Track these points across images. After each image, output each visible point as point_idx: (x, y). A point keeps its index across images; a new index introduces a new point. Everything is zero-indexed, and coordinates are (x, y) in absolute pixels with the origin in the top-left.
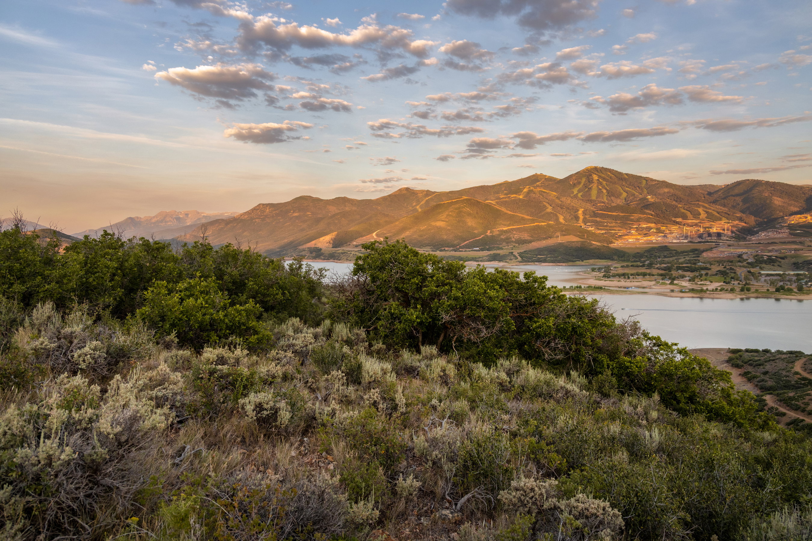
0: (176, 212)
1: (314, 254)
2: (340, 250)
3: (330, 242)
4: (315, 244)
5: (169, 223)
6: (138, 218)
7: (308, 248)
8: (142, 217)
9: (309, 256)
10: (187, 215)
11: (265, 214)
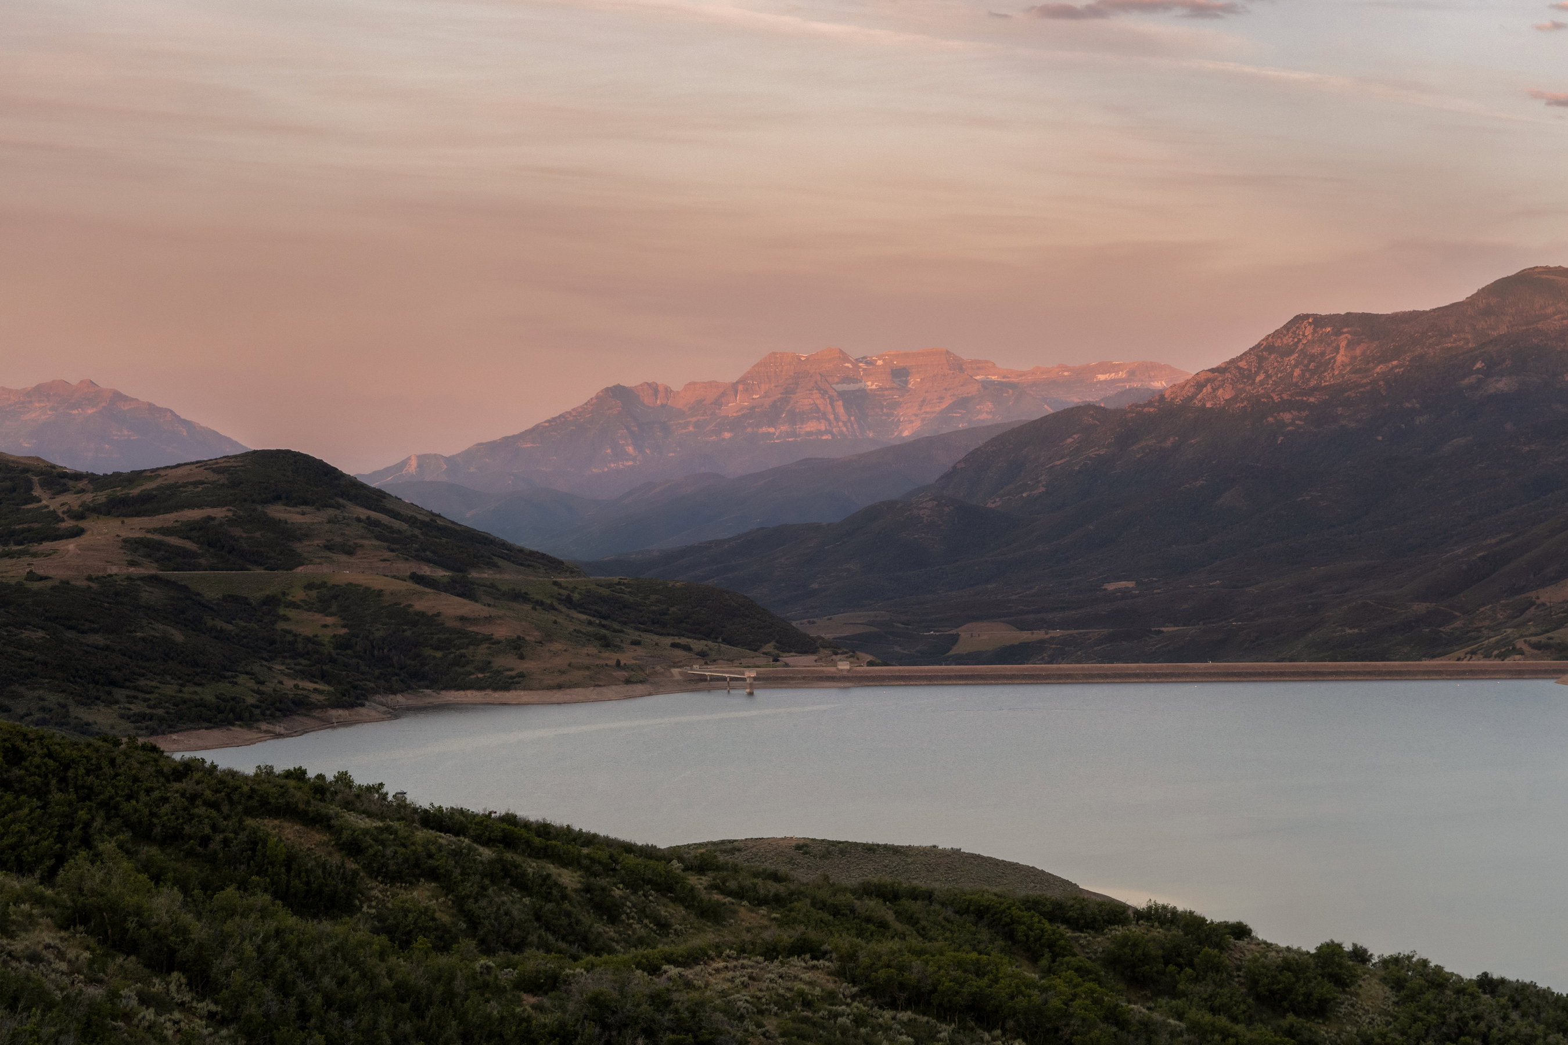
0: (844, 357)
5: (811, 426)
6: (654, 388)
8: (677, 386)
10: (900, 374)
11: (1328, 379)
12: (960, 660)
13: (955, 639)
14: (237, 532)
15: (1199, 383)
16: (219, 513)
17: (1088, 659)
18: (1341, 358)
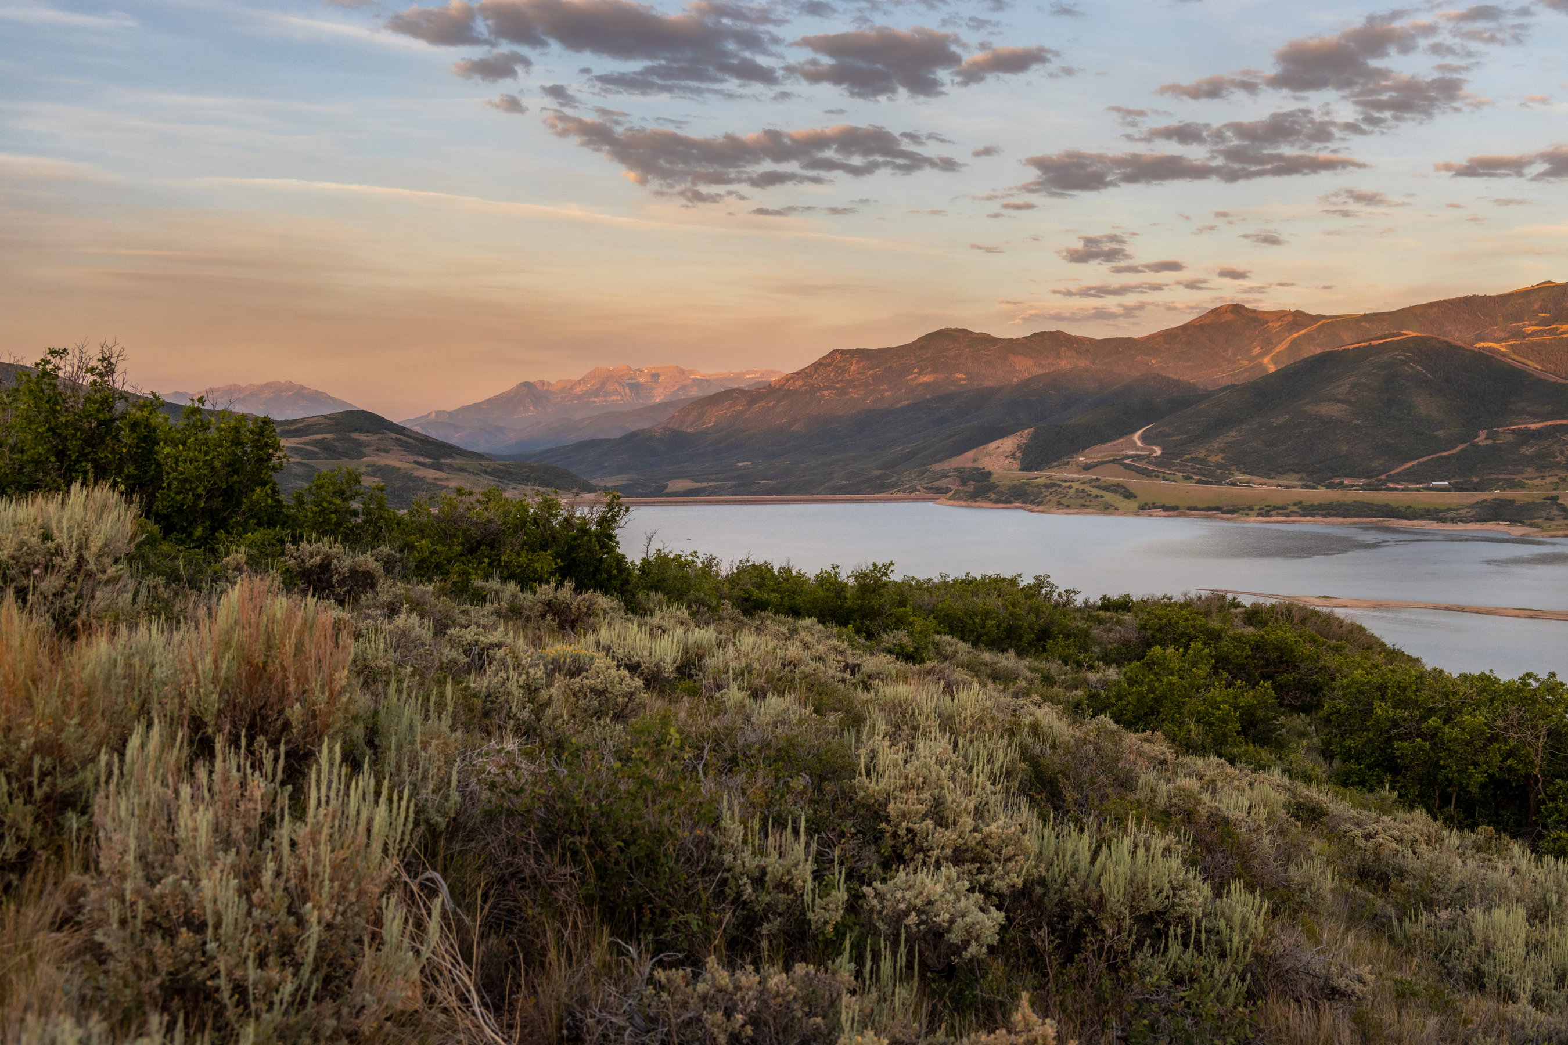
0: (630, 369)
1: (971, 487)
2: (1041, 477)
3: (1013, 456)
4: (975, 461)
5: (614, 398)
6: (543, 383)
7: (956, 469)
8: (553, 381)
9: (957, 492)
10: (655, 376)
11: (847, 377)
12: (668, 495)
13: (666, 486)
14: (337, 444)
15: (788, 379)
16: (329, 436)
17: (725, 494)
18: (853, 368)
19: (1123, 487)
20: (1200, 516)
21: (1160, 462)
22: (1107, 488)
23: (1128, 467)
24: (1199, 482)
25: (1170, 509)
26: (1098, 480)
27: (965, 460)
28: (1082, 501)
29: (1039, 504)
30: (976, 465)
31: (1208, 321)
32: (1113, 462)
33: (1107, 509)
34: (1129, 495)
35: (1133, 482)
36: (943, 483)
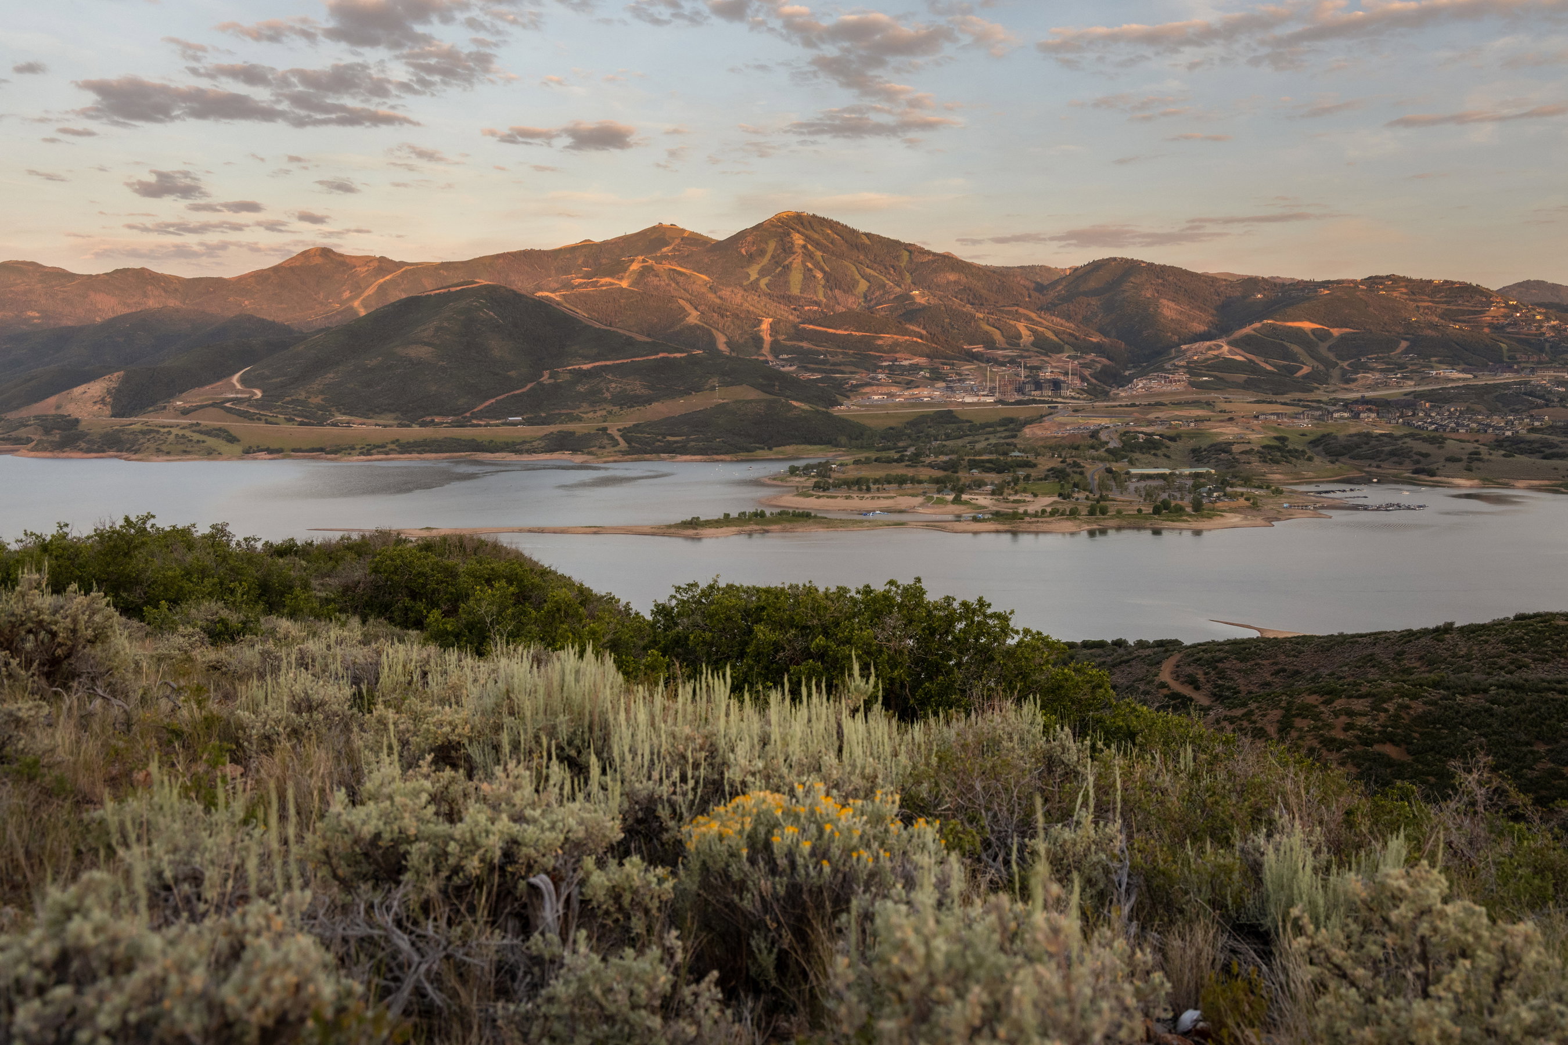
1: (56, 436)
2: (137, 422)
3: (103, 401)
4: (58, 407)
7: (36, 417)
9: (40, 442)
19: (225, 431)
20: (304, 458)
21: (261, 404)
22: (208, 433)
23: (229, 410)
24: (301, 424)
25: (275, 452)
26: (198, 424)
27: (48, 406)
28: (183, 447)
29: (136, 452)
30: (60, 412)
31: (298, 264)
32: (213, 405)
33: (210, 454)
34: (232, 439)
35: (235, 426)
36: (22, 433)
